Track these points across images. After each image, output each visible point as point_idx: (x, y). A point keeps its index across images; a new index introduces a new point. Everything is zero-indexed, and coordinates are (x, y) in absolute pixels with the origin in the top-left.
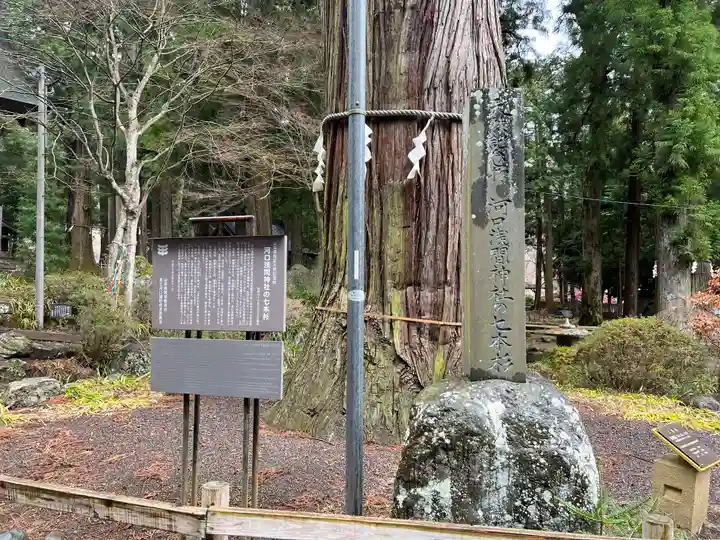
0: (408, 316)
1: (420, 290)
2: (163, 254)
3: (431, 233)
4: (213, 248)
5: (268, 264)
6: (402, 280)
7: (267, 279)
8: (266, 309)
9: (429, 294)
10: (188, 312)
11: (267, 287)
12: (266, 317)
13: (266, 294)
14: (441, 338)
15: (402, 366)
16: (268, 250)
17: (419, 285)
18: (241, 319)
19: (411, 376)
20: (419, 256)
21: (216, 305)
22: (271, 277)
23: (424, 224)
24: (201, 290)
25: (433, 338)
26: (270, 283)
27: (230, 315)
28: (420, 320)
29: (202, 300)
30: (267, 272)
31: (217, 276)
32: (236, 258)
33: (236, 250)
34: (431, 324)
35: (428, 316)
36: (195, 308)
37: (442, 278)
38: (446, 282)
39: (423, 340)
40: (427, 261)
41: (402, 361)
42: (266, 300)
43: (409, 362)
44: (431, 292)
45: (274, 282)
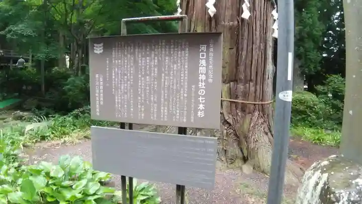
0: (230, 98)
1: (237, 84)
2: (98, 52)
3: (244, 53)
4: (146, 46)
5: (203, 62)
6: (228, 79)
7: (202, 77)
8: (201, 107)
9: (242, 87)
10: (122, 106)
11: (202, 85)
12: (201, 114)
13: (202, 92)
14: (247, 111)
15: (227, 125)
16: (203, 48)
17: (237, 81)
18: (175, 115)
19: (232, 131)
20: (237, 65)
21: (150, 101)
22: (207, 74)
23: (240, 48)
24: (135, 86)
25: (243, 110)
26: (206, 81)
27: (164, 111)
28: (236, 101)
29: (136, 95)
30: (202, 69)
31: (151, 73)
32: (170, 55)
33: (170, 48)
34: (242, 103)
35: (240, 98)
36: (129, 102)
37: (249, 78)
38: (251, 80)
39: (238, 111)
40: (242, 68)
41: (228, 123)
42: (200, 99)
43: (232, 123)
44: (243, 85)
45: (210, 80)
